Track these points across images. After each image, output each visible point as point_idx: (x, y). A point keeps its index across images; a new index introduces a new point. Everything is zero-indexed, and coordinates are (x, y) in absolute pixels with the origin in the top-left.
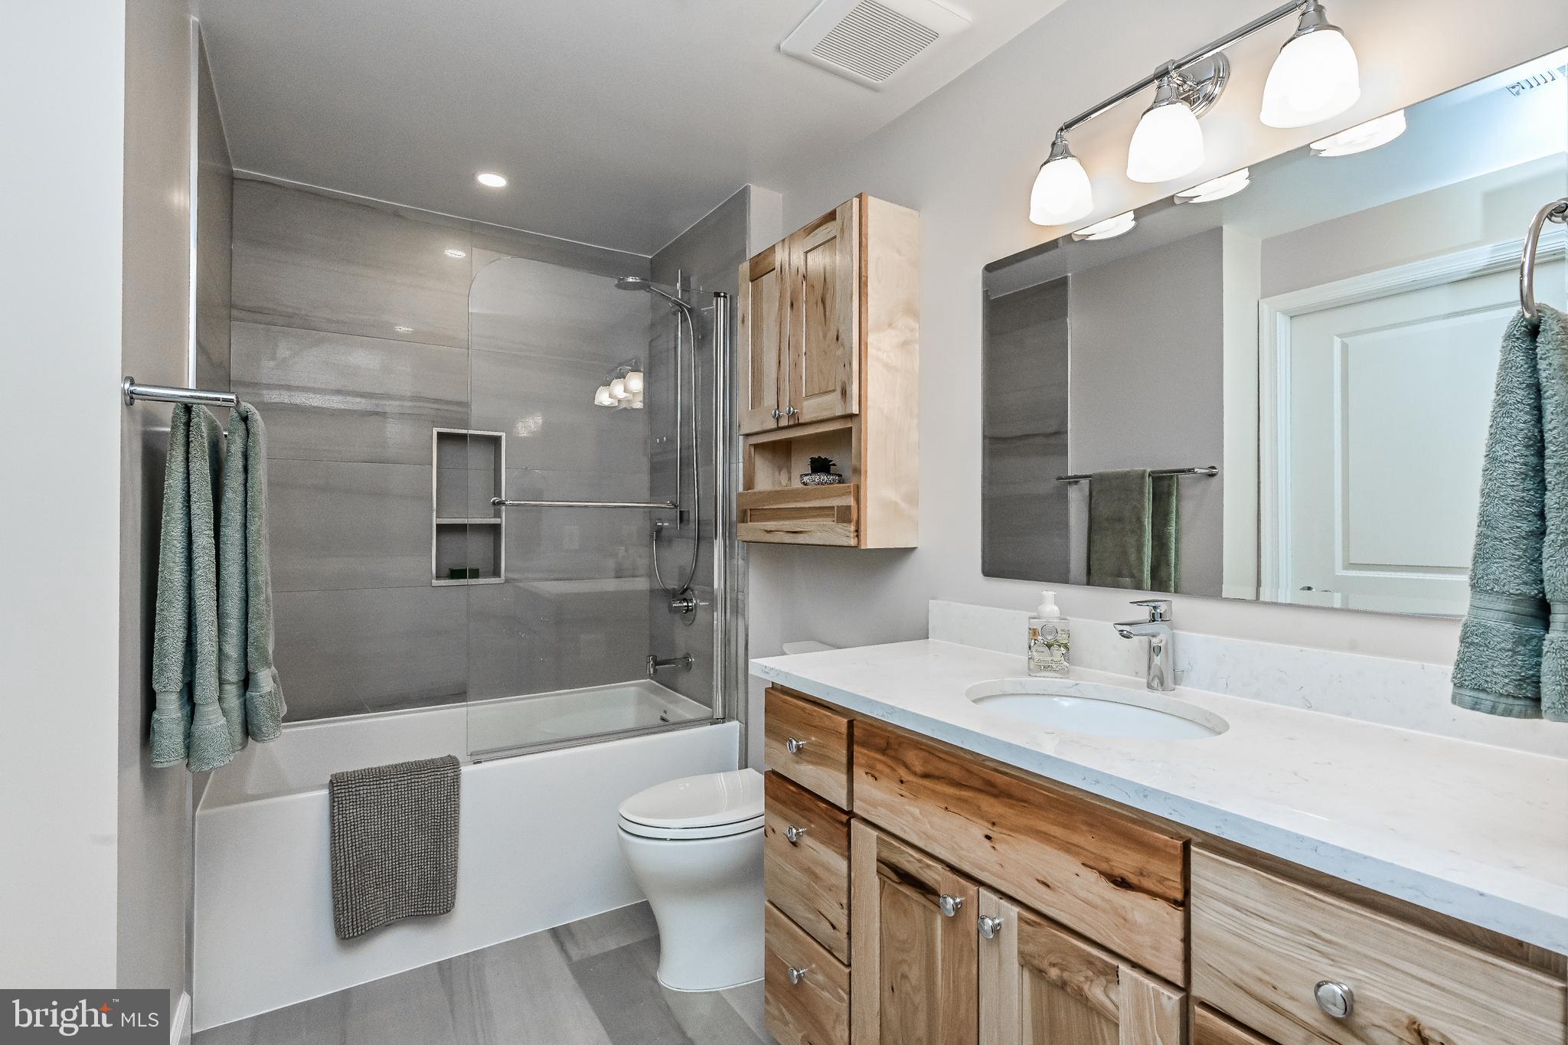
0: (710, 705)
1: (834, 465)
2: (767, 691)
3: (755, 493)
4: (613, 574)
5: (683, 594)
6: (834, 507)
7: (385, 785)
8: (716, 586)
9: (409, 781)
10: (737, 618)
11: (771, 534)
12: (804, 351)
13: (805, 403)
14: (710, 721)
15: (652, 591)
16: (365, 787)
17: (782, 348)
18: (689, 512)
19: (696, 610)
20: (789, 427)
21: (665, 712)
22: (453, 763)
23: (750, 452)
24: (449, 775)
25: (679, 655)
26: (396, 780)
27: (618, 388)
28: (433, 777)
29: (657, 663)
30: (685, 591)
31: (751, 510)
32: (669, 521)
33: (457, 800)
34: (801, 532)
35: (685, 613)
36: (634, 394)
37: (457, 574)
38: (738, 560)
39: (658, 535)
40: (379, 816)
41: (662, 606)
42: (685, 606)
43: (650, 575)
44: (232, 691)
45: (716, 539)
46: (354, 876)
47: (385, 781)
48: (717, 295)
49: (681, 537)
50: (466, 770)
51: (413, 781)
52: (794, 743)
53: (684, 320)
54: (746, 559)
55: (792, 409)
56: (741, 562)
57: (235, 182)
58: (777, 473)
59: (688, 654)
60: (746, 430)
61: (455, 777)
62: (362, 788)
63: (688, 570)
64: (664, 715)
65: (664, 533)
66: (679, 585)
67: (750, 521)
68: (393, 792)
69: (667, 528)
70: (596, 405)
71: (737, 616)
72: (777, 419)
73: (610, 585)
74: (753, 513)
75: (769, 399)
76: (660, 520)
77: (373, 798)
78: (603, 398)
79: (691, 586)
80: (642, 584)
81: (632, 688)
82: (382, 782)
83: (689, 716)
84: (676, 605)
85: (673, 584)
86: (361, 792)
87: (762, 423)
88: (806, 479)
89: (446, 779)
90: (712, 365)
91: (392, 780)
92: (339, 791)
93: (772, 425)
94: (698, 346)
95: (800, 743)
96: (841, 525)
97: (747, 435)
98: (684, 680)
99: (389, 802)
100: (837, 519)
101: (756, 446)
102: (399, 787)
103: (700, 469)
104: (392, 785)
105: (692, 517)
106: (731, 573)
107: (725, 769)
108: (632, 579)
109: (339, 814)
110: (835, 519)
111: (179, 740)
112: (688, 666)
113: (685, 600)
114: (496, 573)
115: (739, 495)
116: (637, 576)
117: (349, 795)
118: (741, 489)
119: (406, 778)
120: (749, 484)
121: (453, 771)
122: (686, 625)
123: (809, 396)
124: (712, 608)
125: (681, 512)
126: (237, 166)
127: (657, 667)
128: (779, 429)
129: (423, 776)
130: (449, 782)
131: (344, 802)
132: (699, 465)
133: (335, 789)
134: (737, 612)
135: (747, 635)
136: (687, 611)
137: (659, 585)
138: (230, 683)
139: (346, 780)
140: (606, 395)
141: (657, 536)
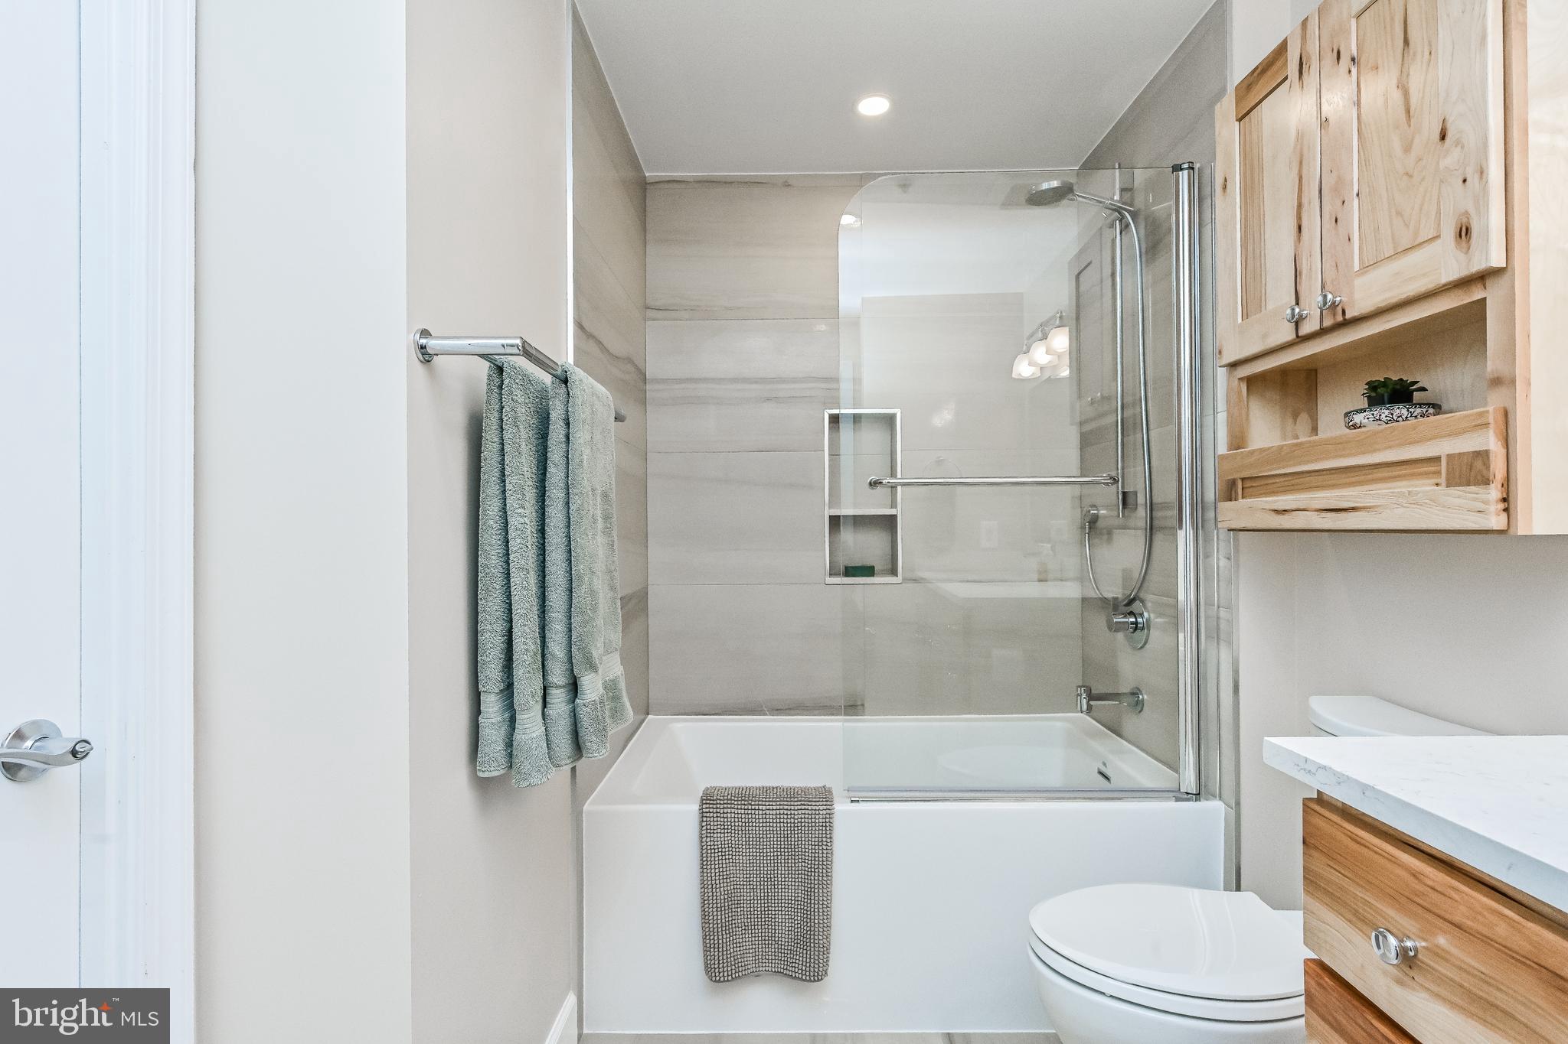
0: (1174, 766)
1: (1423, 389)
2: (1306, 802)
3: (1252, 452)
4: (1036, 576)
5: (1129, 604)
6: (1438, 459)
7: (753, 812)
8: (1181, 597)
9: (778, 812)
10: (1218, 648)
11: (1286, 517)
12: (1355, 191)
13: (1358, 282)
14: (1174, 794)
15: (1084, 600)
16: (733, 811)
17: (1305, 201)
18: (1136, 493)
19: (1149, 629)
20: (1323, 332)
21: (1104, 764)
22: (825, 797)
23: (1239, 392)
24: (821, 812)
25: (1125, 689)
26: (764, 808)
27: (1040, 354)
28: (803, 812)
29: (1091, 697)
30: (1131, 602)
31: (1243, 479)
32: (1106, 507)
33: (829, 844)
34: (1353, 509)
35: (1133, 633)
36: (1060, 356)
37: (851, 571)
38: (1218, 559)
39: (1092, 526)
40: (747, 847)
41: (1099, 622)
42: (1132, 623)
43: (1081, 579)
44: (559, 698)
45: (1181, 527)
46: (721, 910)
47: (753, 807)
48: (1177, 168)
49: (1124, 527)
50: (841, 807)
51: (782, 812)
52: (1393, 941)
53: (1125, 227)
54: (1233, 557)
55: (1330, 297)
56: (1223, 562)
57: (648, 187)
58: (1290, 421)
59: (1138, 689)
60: (1230, 357)
61: (828, 816)
62: (729, 811)
63: (1136, 575)
64: (1103, 769)
65: (1100, 524)
66: (1124, 594)
67: (1243, 498)
68: (761, 821)
69: (1105, 517)
70: (1015, 379)
71: (1218, 644)
72: (1297, 324)
73: (1031, 590)
74: (1248, 484)
75: (1279, 296)
76: (1094, 506)
77: (740, 824)
78: (1024, 369)
79: (1142, 595)
80: (1072, 591)
81: (1059, 724)
82: (750, 807)
83: (1148, 784)
84: (1120, 619)
85: (1114, 590)
86: (729, 815)
87: (1265, 336)
88: (1358, 418)
89: (817, 817)
90: (1171, 282)
91: (760, 807)
92: (707, 810)
93: (1287, 334)
94: (1147, 261)
95: (1409, 944)
96: (1456, 491)
97: (1233, 365)
98: (1131, 723)
99: (757, 832)
100: (1448, 480)
101: (1251, 381)
102: (767, 817)
103: (1152, 433)
104: (760, 812)
105: (1141, 499)
106: (1205, 577)
107: (1204, 884)
108: (1060, 582)
109: (707, 837)
110: (1443, 480)
111: (500, 746)
112: (1138, 706)
113: (1132, 614)
114: (893, 572)
115: (1223, 457)
116: (1066, 580)
117: (717, 817)
118: (1222, 449)
119: (775, 808)
120: (1238, 441)
121: (825, 807)
122: (1134, 648)
123: (1365, 268)
124: (1175, 625)
125: (1124, 494)
126: (649, 171)
127: (1092, 703)
128: (1301, 339)
129: (793, 808)
130: (821, 820)
131: (712, 824)
132: (1151, 426)
133: (704, 806)
134: (1218, 638)
135: (1236, 672)
136: (1136, 629)
137: (1092, 594)
138: (557, 687)
139: (715, 798)
140: (1025, 363)
141: (1090, 528)
